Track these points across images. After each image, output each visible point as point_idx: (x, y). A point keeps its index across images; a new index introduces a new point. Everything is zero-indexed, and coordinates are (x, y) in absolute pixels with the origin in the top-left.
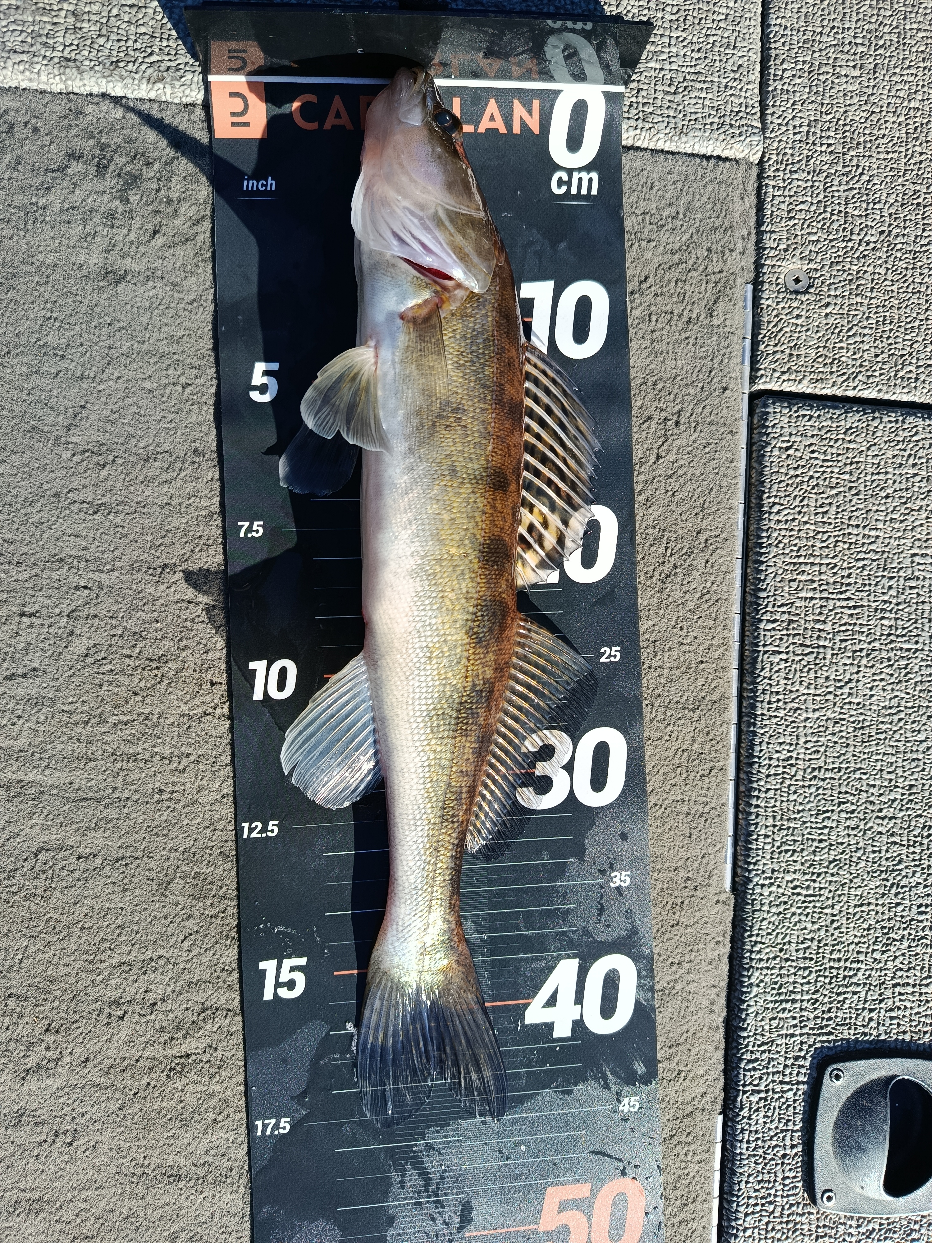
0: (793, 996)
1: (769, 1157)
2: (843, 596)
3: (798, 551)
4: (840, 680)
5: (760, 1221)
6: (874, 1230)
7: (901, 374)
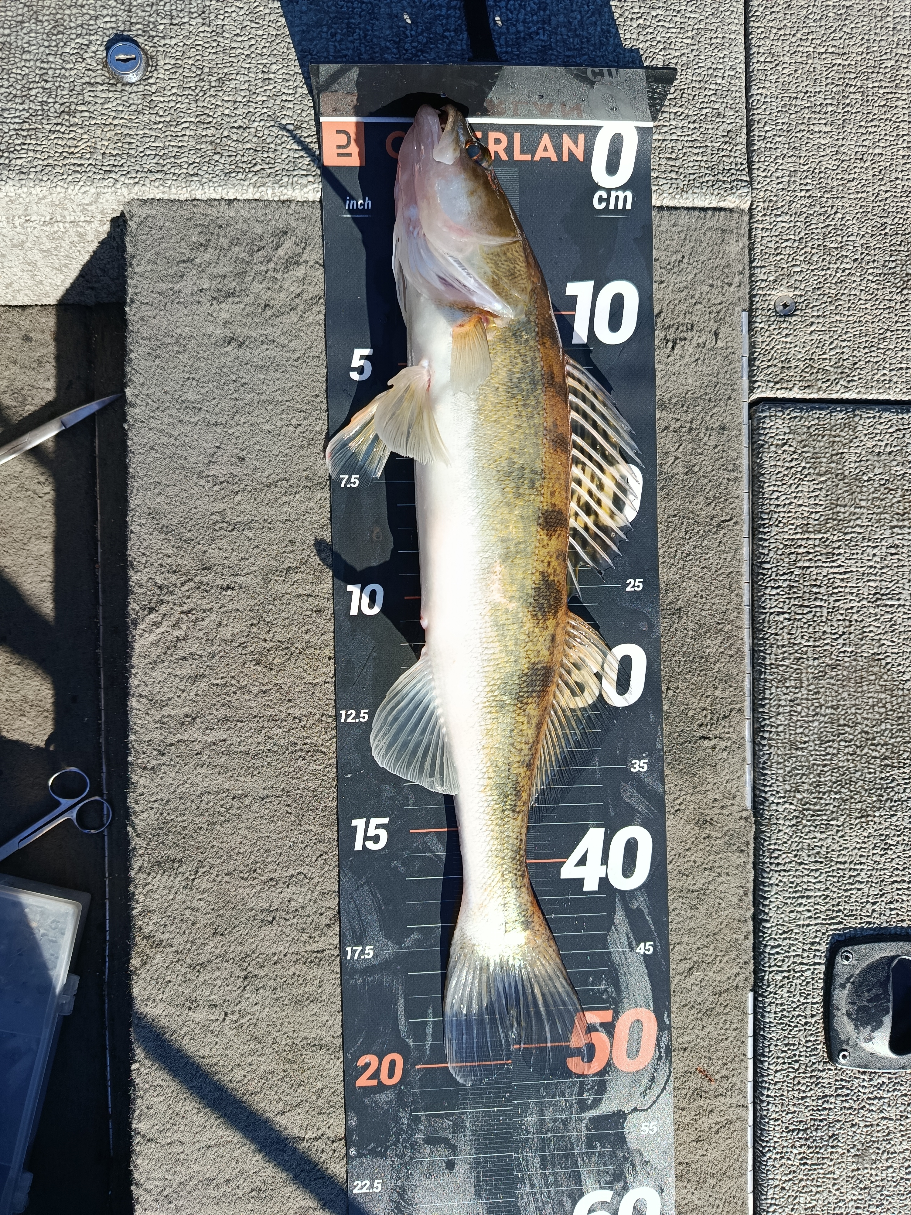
0: (807, 893)
1: (793, 1025)
2: (834, 564)
3: (795, 529)
4: (836, 633)
5: (788, 1076)
6: (884, 1083)
7: (876, 378)
